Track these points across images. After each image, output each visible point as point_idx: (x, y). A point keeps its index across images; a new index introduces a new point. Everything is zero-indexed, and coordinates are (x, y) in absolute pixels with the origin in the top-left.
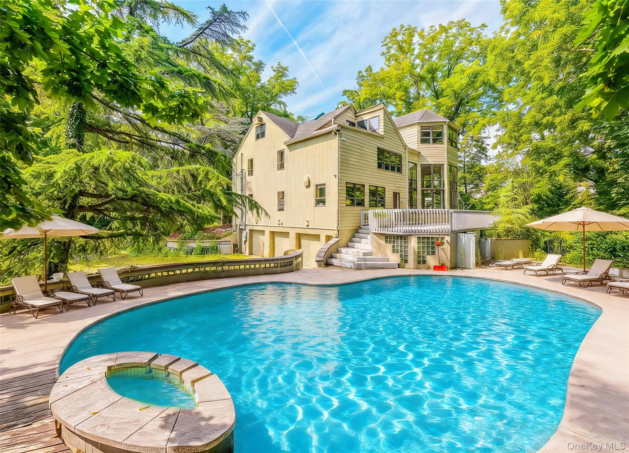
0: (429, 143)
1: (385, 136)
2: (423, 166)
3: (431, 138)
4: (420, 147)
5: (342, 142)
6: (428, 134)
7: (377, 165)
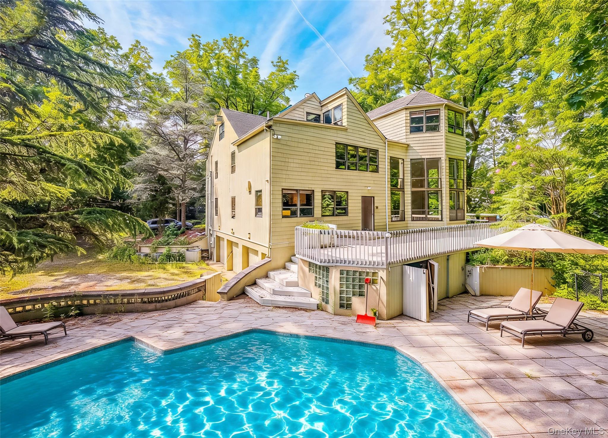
0: (422, 130)
1: (349, 127)
2: (413, 161)
3: (424, 125)
4: (408, 137)
5: (276, 142)
6: (420, 120)
7: (335, 166)
